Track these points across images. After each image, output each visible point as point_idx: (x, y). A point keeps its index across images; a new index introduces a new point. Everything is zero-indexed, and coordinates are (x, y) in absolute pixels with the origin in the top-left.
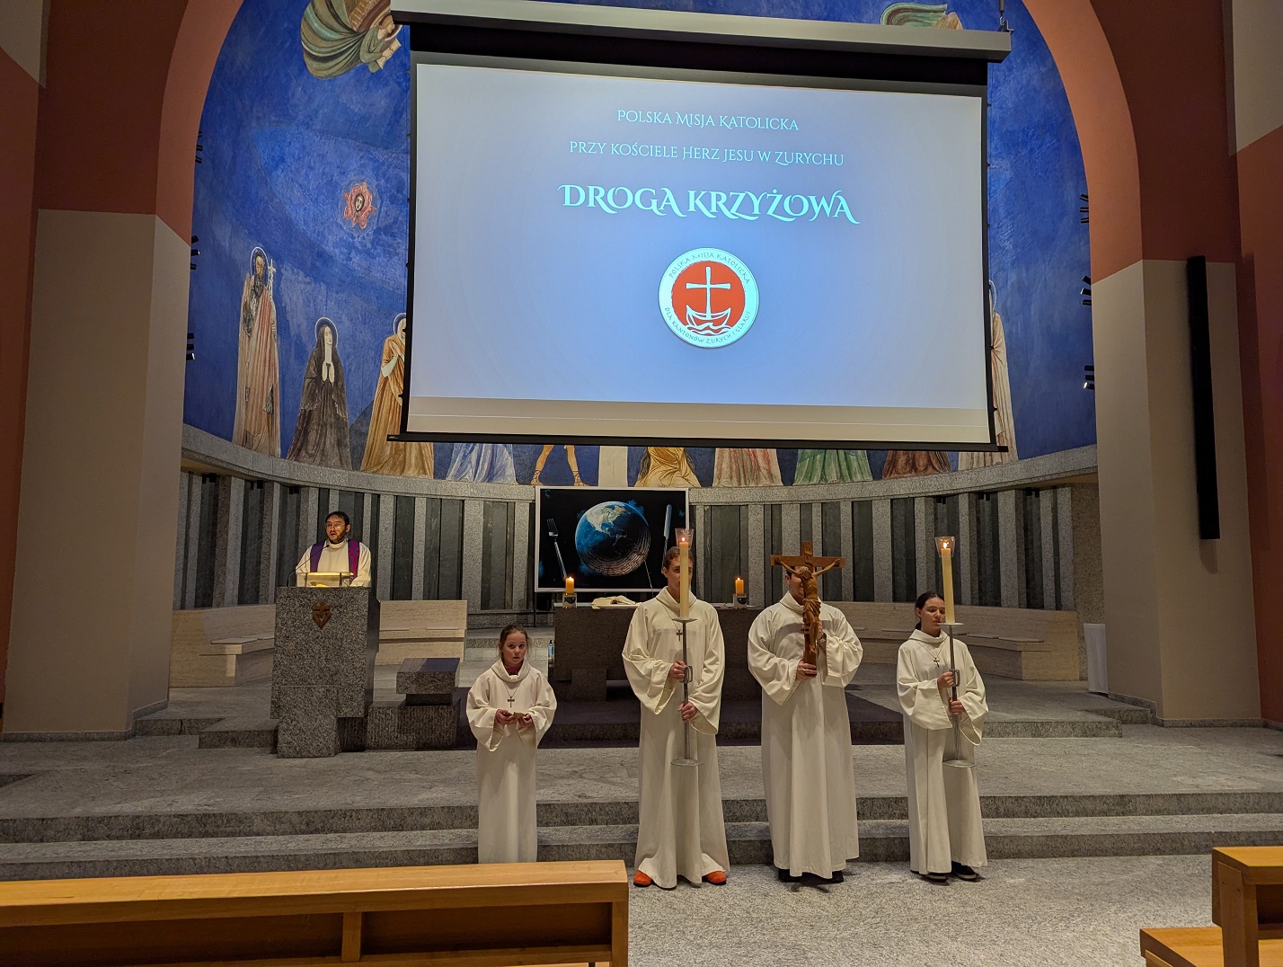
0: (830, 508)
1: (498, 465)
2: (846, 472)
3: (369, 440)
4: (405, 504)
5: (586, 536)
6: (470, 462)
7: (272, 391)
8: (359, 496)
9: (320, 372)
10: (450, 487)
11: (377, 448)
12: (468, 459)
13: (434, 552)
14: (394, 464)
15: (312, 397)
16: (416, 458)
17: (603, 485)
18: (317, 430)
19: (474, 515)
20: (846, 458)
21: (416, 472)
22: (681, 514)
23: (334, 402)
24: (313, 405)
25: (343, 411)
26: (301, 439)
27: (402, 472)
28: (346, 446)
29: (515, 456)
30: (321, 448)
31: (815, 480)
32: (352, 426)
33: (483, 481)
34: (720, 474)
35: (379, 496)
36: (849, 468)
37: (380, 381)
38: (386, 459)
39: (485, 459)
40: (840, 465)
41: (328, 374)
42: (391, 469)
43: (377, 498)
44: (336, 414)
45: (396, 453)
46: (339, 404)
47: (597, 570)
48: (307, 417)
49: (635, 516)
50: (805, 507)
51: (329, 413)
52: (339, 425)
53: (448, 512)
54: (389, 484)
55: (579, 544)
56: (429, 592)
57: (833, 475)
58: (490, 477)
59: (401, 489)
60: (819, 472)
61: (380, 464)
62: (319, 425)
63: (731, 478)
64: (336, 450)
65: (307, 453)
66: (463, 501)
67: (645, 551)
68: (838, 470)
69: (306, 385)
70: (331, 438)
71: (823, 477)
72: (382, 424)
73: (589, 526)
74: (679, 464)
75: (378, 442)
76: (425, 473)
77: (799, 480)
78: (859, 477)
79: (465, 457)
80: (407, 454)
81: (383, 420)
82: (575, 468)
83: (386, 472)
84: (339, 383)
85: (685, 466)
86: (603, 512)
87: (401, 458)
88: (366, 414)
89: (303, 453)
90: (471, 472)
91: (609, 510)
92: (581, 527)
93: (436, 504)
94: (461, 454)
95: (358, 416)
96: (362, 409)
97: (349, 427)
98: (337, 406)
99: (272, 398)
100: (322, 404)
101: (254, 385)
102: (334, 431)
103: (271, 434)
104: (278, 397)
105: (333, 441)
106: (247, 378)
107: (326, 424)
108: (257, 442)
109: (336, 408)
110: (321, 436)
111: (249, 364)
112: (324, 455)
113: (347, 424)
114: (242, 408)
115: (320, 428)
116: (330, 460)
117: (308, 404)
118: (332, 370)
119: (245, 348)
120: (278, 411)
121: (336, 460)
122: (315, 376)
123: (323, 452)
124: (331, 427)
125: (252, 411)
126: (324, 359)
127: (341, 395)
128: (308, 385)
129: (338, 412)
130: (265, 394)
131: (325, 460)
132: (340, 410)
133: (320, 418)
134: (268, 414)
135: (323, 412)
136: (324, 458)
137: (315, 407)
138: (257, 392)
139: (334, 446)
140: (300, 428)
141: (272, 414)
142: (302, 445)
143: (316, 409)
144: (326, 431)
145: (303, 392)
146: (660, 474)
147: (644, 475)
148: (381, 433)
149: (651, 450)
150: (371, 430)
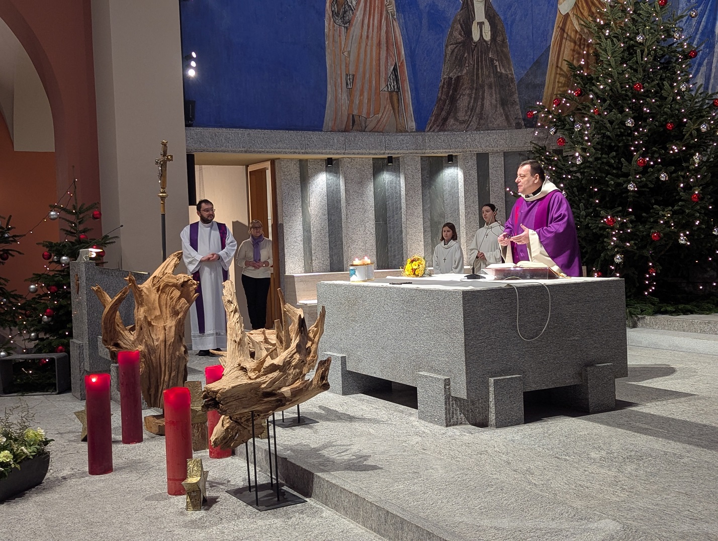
3: (547, 91)
7: (395, 70)
9: (469, 33)
15: (459, 62)
18: (470, 96)
23: (492, 60)
24: (461, 71)
25: (507, 67)
28: (514, 103)
30: (478, 110)
32: (521, 80)
37: (558, 21)
41: (482, 31)
44: (496, 73)
46: (501, 61)
48: (454, 85)
51: (486, 72)
52: (502, 83)
62: (471, 89)
64: (500, 110)
65: (456, 119)
69: (449, 52)
70: (490, 99)
84: (499, 39)
89: (451, 121)
95: (529, 67)
96: (533, 59)
97: (516, 82)
98: (497, 63)
99: (396, 76)
100: (475, 66)
101: (361, 70)
102: (495, 91)
103: (397, 111)
104: (405, 74)
105: (494, 102)
106: (347, 66)
107: (482, 87)
108: (375, 122)
109: (496, 66)
110: (476, 99)
111: (349, 53)
112: (481, 119)
113: (512, 79)
114: (340, 95)
115: (474, 91)
116: (491, 122)
117: (455, 71)
118: (487, 27)
119: (340, 40)
120: (407, 86)
121: (501, 120)
122: (460, 41)
123: (481, 117)
124: (490, 87)
125: (362, 94)
126: (474, 19)
127: (502, 51)
128: (453, 51)
129: (499, 70)
130: (383, 75)
131: (483, 124)
132: (501, 67)
133: (473, 81)
134: (391, 93)
135: (477, 74)
136: (482, 122)
137: (465, 71)
138: (367, 76)
139: (496, 107)
140: (444, 97)
141: (397, 92)
142: (448, 114)
143: (466, 74)
144: (484, 92)
145: (445, 61)
148: (563, 79)
150: (549, 78)
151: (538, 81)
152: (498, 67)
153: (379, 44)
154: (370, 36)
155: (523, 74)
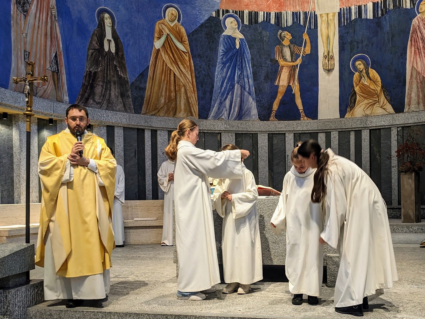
1: (245, 108)
3: (147, 93)
6: (225, 107)
7: (56, 56)
8: (141, 131)
9: (102, 45)
10: (211, 124)
11: (154, 98)
12: (223, 105)
14: (168, 109)
15: (96, 62)
16: (185, 105)
17: (322, 117)
18: (102, 86)
21: (185, 115)
23: (116, 66)
24: (97, 68)
25: (125, 73)
27: (175, 114)
28: (128, 97)
29: (257, 101)
30: (107, 97)
32: (132, 83)
34: (410, 101)
35: (156, 131)
37: (154, 51)
38: (161, 106)
39: (235, 104)
41: (110, 46)
42: (166, 113)
43: (154, 133)
44: (118, 75)
45: (169, 102)
46: (121, 68)
48: (93, 77)
51: (112, 73)
52: (122, 82)
53: (210, 141)
54: (163, 123)
58: (240, 116)
62: (103, 82)
63: (419, 104)
64: (120, 100)
65: (94, 101)
66: (220, 133)
69: (90, 54)
70: (114, 92)
72: (157, 82)
74: (378, 96)
75: (154, 95)
76: (192, 115)
79: (221, 103)
80: (178, 102)
81: (157, 79)
82: (300, 107)
83: (161, 115)
84: (120, 54)
85: (382, 98)
87: (173, 105)
88: (143, 75)
89: (90, 101)
90: (226, 114)
94: (218, 102)
95: (137, 76)
96: (140, 71)
97: (130, 84)
98: (119, 69)
99: (57, 61)
100: (106, 67)
101: (34, 50)
102: (118, 86)
103: (57, 87)
104: (62, 60)
105: (116, 93)
106: (25, 44)
107: (110, 82)
108: (43, 91)
109: (118, 70)
110: (106, 90)
111: (26, 34)
112: (109, 103)
113: (128, 81)
114: (20, 65)
115: (105, 84)
116: (115, 106)
117: (93, 67)
118: (113, 44)
119: (21, 23)
120: (63, 71)
121: (120, 106)
122: (97, 48)
123: (109, 101)
124: (115, 83)
126: (105, 36)
127: (122, 62)
128: (92, 54)
129: (120, 74)
130: (48, 58)
131: (110, 106)
132: (121, 72)
133: (104, 77)
134: (53, 72)
135: (107, 73)
136: (110, 105)
137: (99, 70)
138: (38, 56)
139: (118, 97)
140: (86, 83)
141: (57, 73)
142: (89, 96)
143: (101, 71)
144: (111, 86)
145: (87, 59)
146: (363, 107)
147: (352, 107)
148: (156, 88)
149: (357, 89)
150: (148, 85)
151: (142, 86)
152: (119, 71)
153: (46, 35)
154: (40, 27)
155: (134, 79)
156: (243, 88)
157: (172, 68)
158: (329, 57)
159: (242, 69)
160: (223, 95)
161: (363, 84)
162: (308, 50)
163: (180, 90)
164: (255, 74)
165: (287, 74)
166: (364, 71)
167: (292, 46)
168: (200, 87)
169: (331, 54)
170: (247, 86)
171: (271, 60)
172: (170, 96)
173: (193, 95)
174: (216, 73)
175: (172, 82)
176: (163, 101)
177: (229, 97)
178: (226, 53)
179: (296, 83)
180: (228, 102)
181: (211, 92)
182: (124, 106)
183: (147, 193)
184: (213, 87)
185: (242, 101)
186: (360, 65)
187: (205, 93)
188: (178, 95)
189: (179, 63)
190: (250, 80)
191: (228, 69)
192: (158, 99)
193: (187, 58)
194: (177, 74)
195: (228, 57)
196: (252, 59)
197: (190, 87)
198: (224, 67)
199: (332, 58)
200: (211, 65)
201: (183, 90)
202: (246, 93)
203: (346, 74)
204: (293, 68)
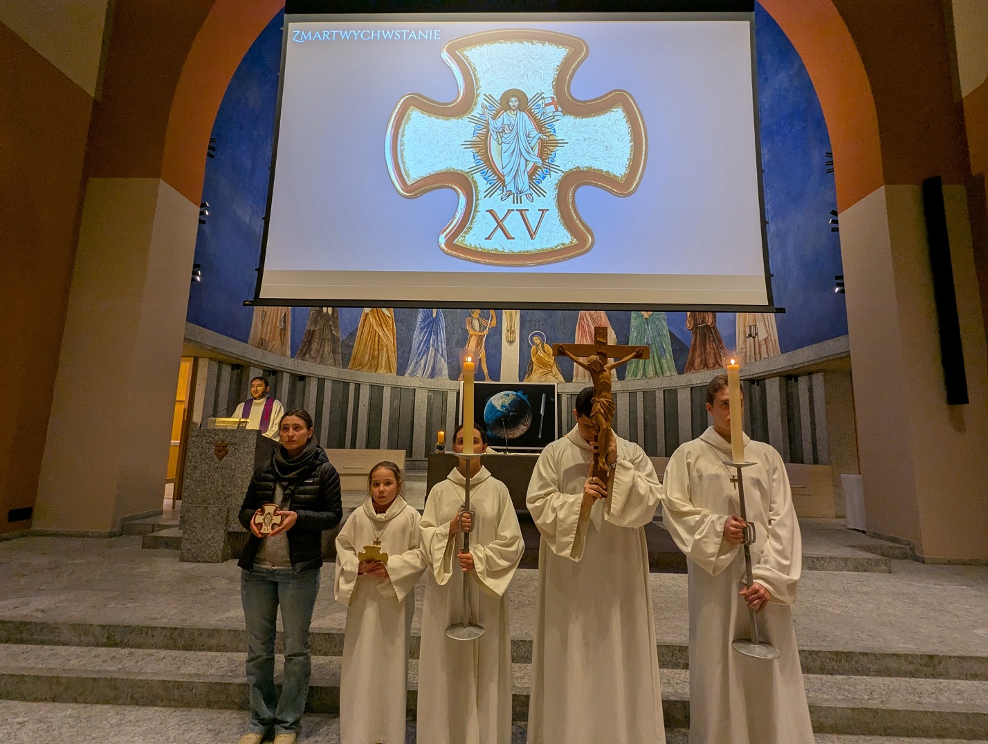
0: (649, 395)
1: (437, 368)
2: (659, 371)
3: (355, 350)
4: (377, 390)
5: (491, 413)
6: (420, 366)
7: (285, 316)
8: (347, 384)
10: (406, 381)
11: (359, 355)
12: (419, 364)
13: (395, 422)
14: (371, 366)
15: (315, 322)
16: (386, 362)
17: (504, 380)
18: (318, 343)
19: (421, 399)
20: (659, 362)
21: (386, 371)
22: (552, 399)
23: (331, 325)
24: (316, 327)
25: (338, 332)
26: (306, 347)
27: (376, 371)
28: (339, 353)
29: (448, 363)
30: (321, 353)
31: (639, 376)
32: (343, 341)
33: (428, 378)
34: (577, 374)
35: (360, 384)
36: (661, 368)
37: (363, 315)
38: (366, 363)
39: (429, 365)
40: (655, 366)
41: (328, 309)
42: (369, 368)
43: (358, 386)
44: (332, 334)
45: (372, 359)
46: (335, 327)
47: (498, 435)
48: (311, 334)
49: (522, 400)
50: (633, 395)
51: (327, 332)
52: (334, 340)
53: (405, 396)
54: (366, 377)
55: (486, 418)
56: (392, 445)
57: (651, 372)
58: (432, 375)
59: (374, 381)
60: (642, 371)
61: (361, 366)
62: (319, 339)
63: (585, 377)
64: (332, 355)
65: (310, 355)
66: (415, 390)
67: (529, 423)
68: (654, 369)
69: (311, 314)
70: (327, 348)
71: (644, 374)
72: (364, 340)
73: (493, 406)
74: (552, 367)
75: (361, 352)
76: (391, 372)
77: (629, 377)
78: (668, 373)
79: (417, 362)
80: (380, 360)
81: (364, 338)
82: (486, 371)
83: (365, 370)
84: (335, 315)
85: (555, 369)
86: (502, 398)
87: (376, 362)
88: (352, 335)
89: (307, 356)
90: (420, 372)
91: (506, 396)
92: (487, 408)
93: (397, 391)
94: (414, 361)
95: (348, 335)
96: (350, 331)
97: (341, 342)
98: (333, 329)
99: (285, 320)
100: (323, 326)
101: (269, 310)
102: (330, 343)
103: (282, 342)
104: (289, 319)
105: (329, 349)
107: (324, 339)
108: (271, 347)
110: (321, 345)
112: (322, 358)
113: (339, 339)
114: (258, 323)
115: (320, 341)
116: (327, 361)
117: (313, 326)
121: (331, 361)
122: (317, 310)
124: (328, 341)
125: (268, 326)
127: (336, 322)
128: (313, 314)
130: (279, 317)
131: (322, 361)
132: (335, 331)
133: (320, 335)
134: (281, 330)
135: (323, 332)
138: (272, 315)
139: (330, 353)
140: (305, 340)
141: (284, 331)
142: (307, 351)
143: (318, 329)
144: (325, 343)
145: (309, 319)
146: (539, 374)
147: (529, 375)
148: (363, 346)
149: (534, 359)
150: (356, 344)
151: (351, 344)
152: (333, 331)
155: (344, 338)
156: (437, 350)
157: (377, 330)
158: (511, 331)
159: (436, 334)
160: (419, 355)
161: (540, 356)
162: (494, 323)
163: (382, 349)
164: (447, 340)
165: (475, 342)
166: (540, 345)
167: (480, 319)
168: (400, 347)
169: (513, 329)
170: (440, 349)
171: (462, 329)
172: (373, 354)
173: (393, 354)
174: (414, 337)
175: (377, 342)
176: (367, 358)
177: (424, 357)
178: (424, 320)
179: (483, 350)
180: (423, 362)
181: (409, 353)
182: (335, 360)
183: (346, 441)
184: (411, 348)
185: (435, 362)
186: (537, 340)
187: (404, 353)
188: (381, 354)
189: (384, 326)
190: (443, 344)
191: (425, 333)
192: (363, 356)
193: (391, 322)
194: (381, 335)
195: (426, 323)
196: (446, 327)
197: (391, 347)
198: (422, 331)
199: (514, 332)
200: (411, 330)
201: (385, 349)
202: (439, 356)
203: (525, 346)
204: (481, 337)
